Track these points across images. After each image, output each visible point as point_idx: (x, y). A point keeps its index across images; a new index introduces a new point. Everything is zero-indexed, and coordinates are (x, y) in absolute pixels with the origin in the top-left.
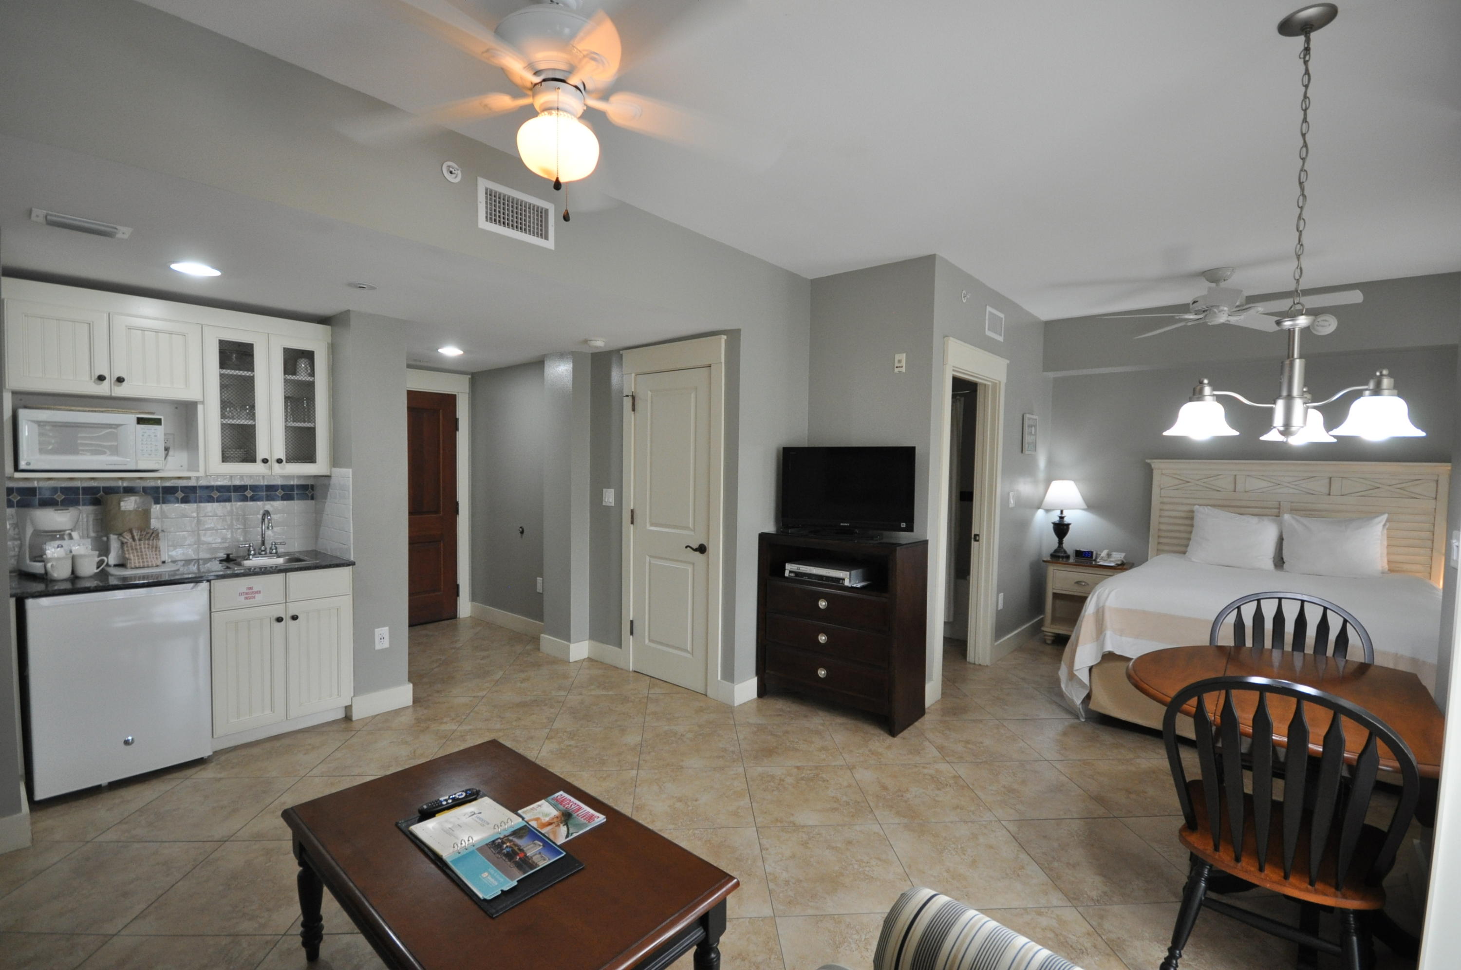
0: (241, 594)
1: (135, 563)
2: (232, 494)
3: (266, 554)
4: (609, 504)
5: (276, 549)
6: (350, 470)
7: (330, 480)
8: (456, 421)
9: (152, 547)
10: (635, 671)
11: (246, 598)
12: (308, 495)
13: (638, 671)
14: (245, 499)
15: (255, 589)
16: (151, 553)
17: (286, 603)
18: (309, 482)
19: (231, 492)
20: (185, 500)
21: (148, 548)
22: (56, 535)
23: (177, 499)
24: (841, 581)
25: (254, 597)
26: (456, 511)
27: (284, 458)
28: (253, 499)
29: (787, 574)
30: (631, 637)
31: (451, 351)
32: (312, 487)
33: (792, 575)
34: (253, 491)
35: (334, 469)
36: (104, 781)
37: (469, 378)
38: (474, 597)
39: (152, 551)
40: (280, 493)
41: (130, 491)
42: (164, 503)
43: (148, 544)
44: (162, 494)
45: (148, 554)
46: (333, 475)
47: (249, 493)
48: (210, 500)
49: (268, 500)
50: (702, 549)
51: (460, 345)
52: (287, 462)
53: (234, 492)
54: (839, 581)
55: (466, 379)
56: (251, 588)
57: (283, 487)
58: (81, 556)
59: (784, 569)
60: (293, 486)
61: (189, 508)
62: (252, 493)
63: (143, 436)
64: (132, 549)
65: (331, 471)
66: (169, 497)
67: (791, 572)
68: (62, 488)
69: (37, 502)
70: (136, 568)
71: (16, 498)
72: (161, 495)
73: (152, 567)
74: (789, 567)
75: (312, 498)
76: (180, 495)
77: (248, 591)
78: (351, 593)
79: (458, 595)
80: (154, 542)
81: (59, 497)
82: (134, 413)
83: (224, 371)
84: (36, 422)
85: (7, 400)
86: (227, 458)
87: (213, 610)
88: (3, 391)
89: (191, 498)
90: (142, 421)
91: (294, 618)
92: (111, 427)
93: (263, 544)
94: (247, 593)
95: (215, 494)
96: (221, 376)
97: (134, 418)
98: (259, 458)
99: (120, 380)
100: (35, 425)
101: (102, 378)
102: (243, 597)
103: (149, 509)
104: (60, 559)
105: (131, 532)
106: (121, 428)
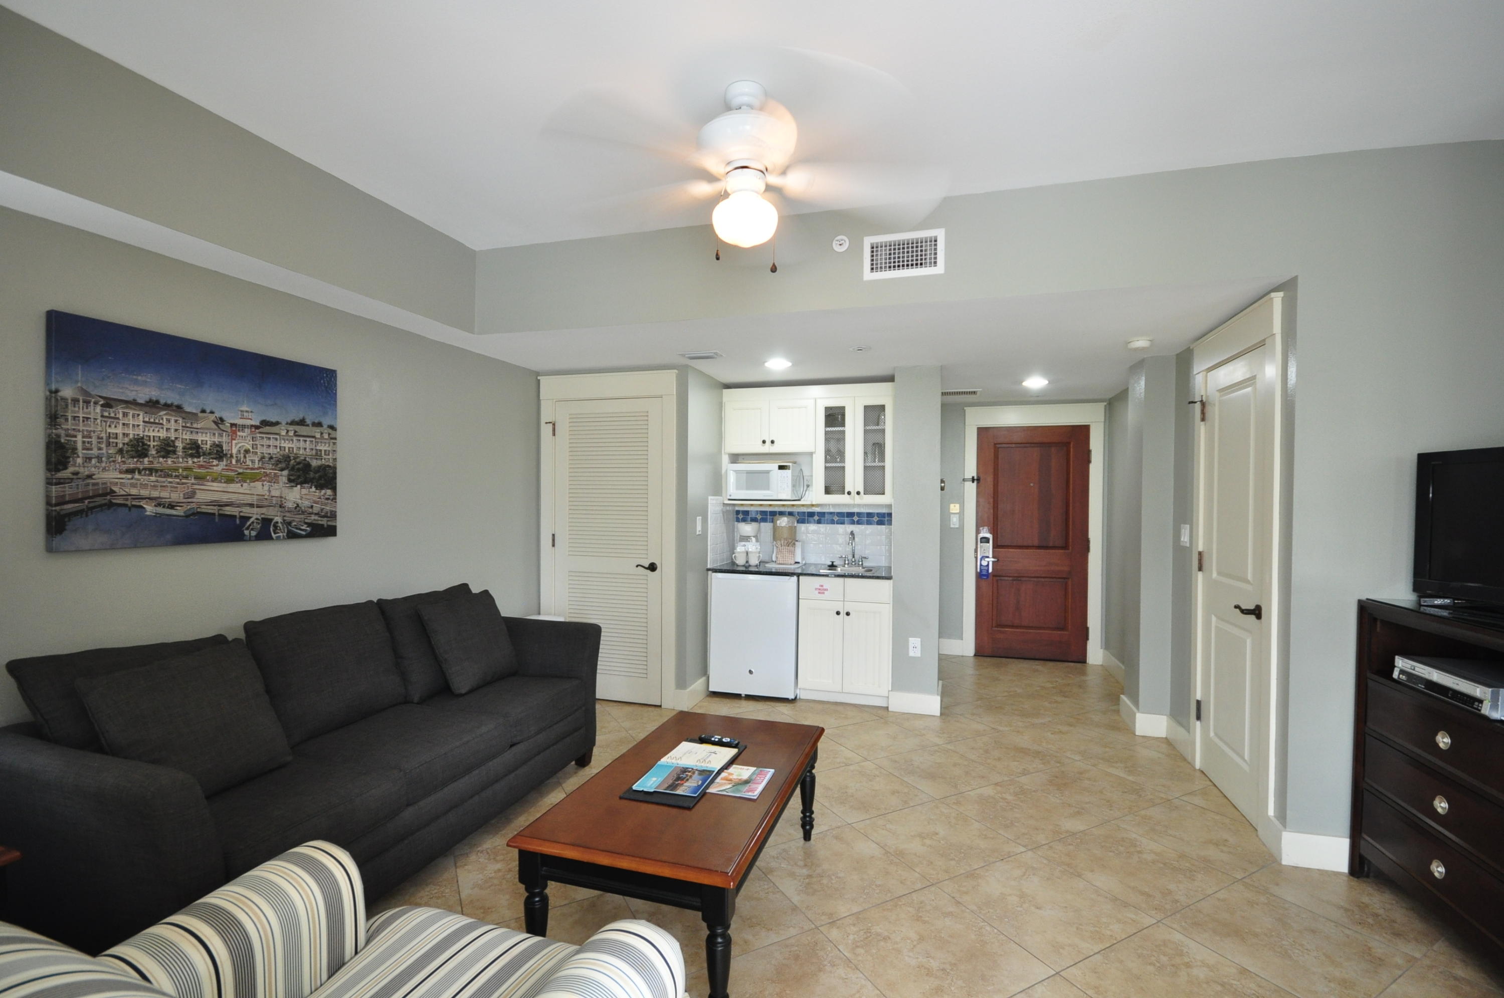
0: (816, 589)
1: (780, 560)
3: (855, 564)
4: (1184, 544)
5: (862, 561)
8: (1088, 452)
9: (791, 551)
10: (1202, 772)
11: (819, 593)
13: (1205, 773)
14: (853, 523)
15: (824, 587)
16: (789, 555)
17: (844, 601)
19: (844, 517)
20: (819, 522)
21: (788, 552)
22: (746, 539)
23: (815, 520)
24: (1476, 703)
25: (823, 593)
26: (1087, 549)
27: (862, 492)
28: (859, 523)
29: (1396, 674)
30: (1198, 723)
31: (1036, 383)
33: (1403, 677)
34: (859, 517)
36: (743, 693)
37: (1105, 406)
38: (1107, 645)
40: (876, 519)
41: (782, 514)
42: (808, 523)
43: (788, 549)
44: (804, 517)
45: (787, 555)
47: (856, 518)
48: (833, 522)
49: (868, 524)
50: (1257, 612)
51: (1045, 373)
52: (864, 494)
53: (847, 517)
54: (1473, 704)
55: (1101, 407)
56: (822, 586)
58: (751, 552)
59: (1393, 666)
60: (884, 514)
61: (822, 528)
63: (781, 477)
64: (780, 551)
66: (811, 519)
67: (1402, 672)
68: (760, 511)
69: (749, 519)
70: (780, 564)
71: (741, 516)
73: (788, 564)
74: (1401, 663)
76: (816, 518)
78: (891, 602)
79: (1087, 639)
80: (791, 548)
81: (759, 517)
82: (777, 463)
83: (829, 429)
84: (735, 471)
85: (725, 459)
86: (828, 491)
87: (800, 597)
88: (721, 454)
89: (822, 521)
90: (781, 468)
91: (848, 614)
92: (768, 472)
93: (854, 557)
94: (819, 589)
95: (836, 518)
96: (826, 433)
97: (776, 466)
98: (846, 492)
99: (773, 442)
100: (734, 473)
101: (764, 442)
102: (817, 591)
103: (796, 527)
104: (743, 552)
105: (781, 541)
106: (771, 473)
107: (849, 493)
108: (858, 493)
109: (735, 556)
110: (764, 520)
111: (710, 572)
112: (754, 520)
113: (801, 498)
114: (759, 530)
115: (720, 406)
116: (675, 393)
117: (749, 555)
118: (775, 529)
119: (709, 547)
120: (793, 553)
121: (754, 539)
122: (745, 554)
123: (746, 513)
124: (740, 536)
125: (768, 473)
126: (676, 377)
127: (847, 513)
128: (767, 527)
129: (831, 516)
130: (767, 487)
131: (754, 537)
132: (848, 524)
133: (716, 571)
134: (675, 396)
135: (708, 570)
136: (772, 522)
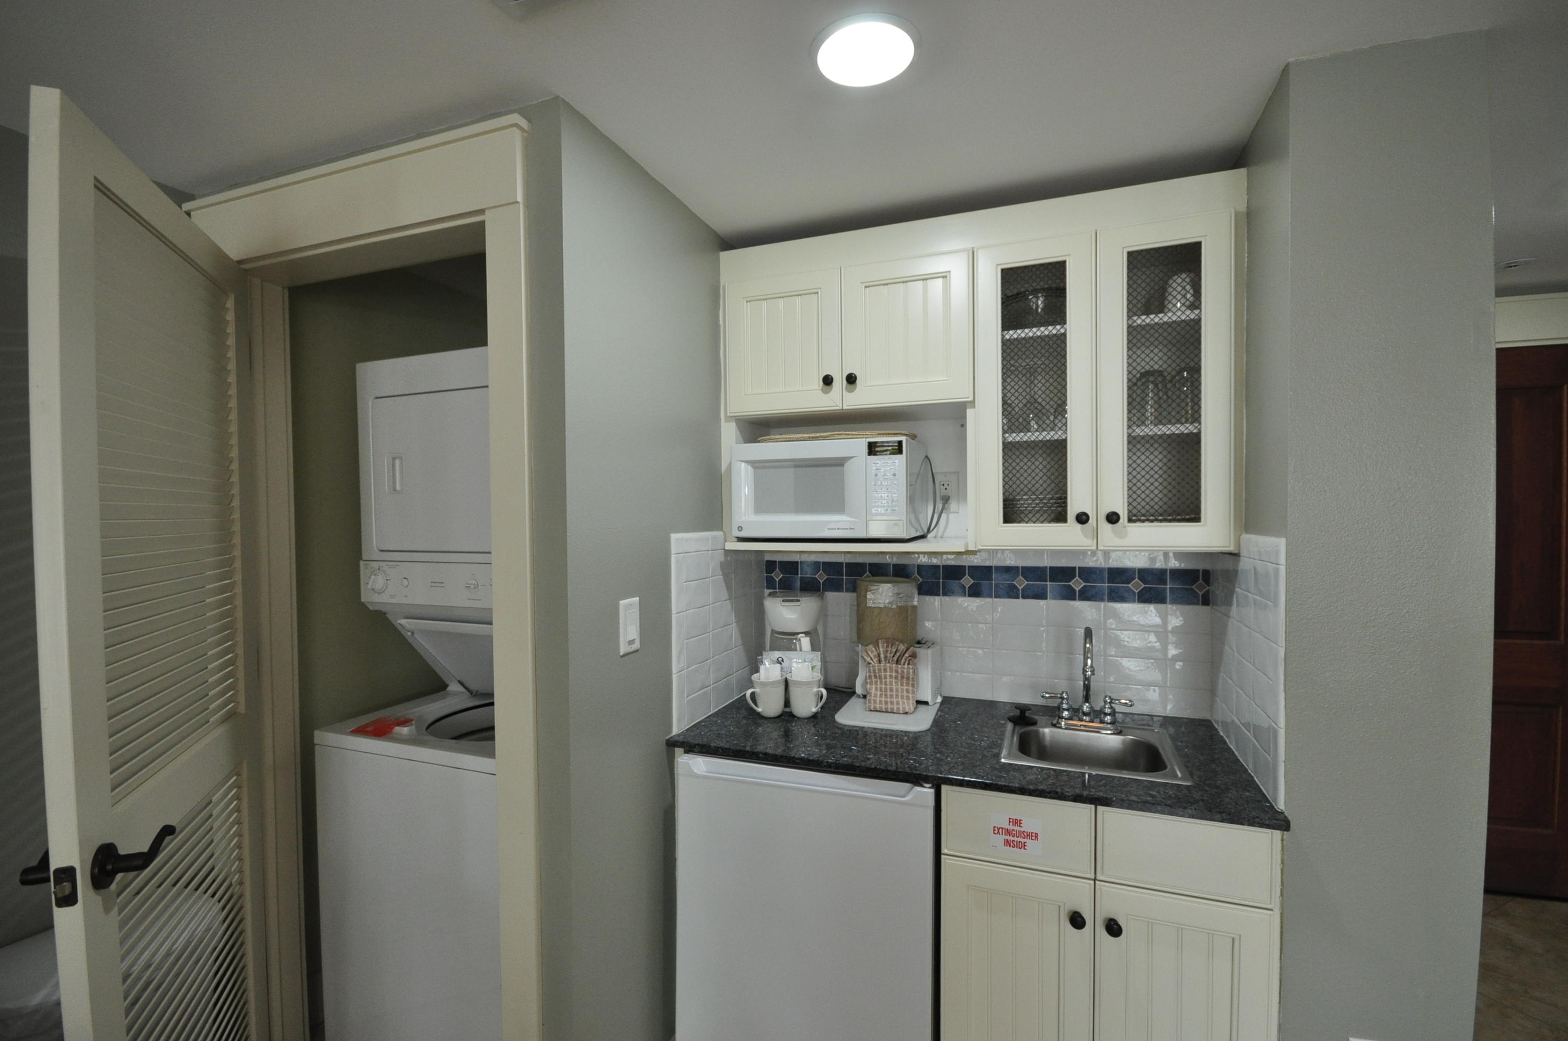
0: (997, 830)
1: (875, 702)
2: (1048, 583)
6: (1281, 543)
7: (1238, 562)
9: (902, 677)
11: (1007, 843)
12: (1195, 595)
14: (1070, 595)
15: (1025, 827)
16: (899, 687)
17: (1095, 880)
18: (1200, 566)
20: (975, 592)
21: (896, 678)
22: (782, 642)
25: (1023, 846)
27: (1122, 512)
28: (1085, 595)
32: (1207, 576)
35: (1245, 537)
39: (902, 685)
40: (1136, 586)
42: (945, 594)
43: (897, 672)
44: (943, 579)
45: (894, 687)
46: (1244, 553)
47: (1077, 584)
48: (1012, 593)
49: (1112, 598)
52: (1130, 520)
53: (1051, 580)
56: (1017, 822)
57: (1144, 574)
58: (797, 681)
60: (1163, 572)
62: (1084, 584)
63: (876, 475)
64: (875, 677)
65: (1238, 544)
66: (953, 584)
70: (876, 711)
71: (778, 576)
72: (941, 581)
73: (898, 713)
75: (1206, 601)
76: (967, 581)
77: (1011, 827)
78: (1276, 904)
80: (905, 668)
81: (821, 577)
82: (866, 436)
83: (1012, 334)
84: (754, 464)
85: (729, 433)
86: (1011, 514)
87: (944, 850)
88: (719, 420)
89: (984, 589)
90: (872, 449)
91: (1114, 928)
92: (839, 463)
93: (1087, 699)
94: (1008, 832)
95: (1021, 583)
96: (1007, 345)
97: (861, 444)
98: (1072, 512)
99: (851, 379)
100: (750, 468)
101: (828, 381)
102: (1002, 838)
103: (914, 607)
104: (773, 684)
105: (876, 645)
106: (848, 465)
107: (1082, 518)
108: (1113, 518)
109: (753, 695)
110: (834, 585)
111: (678, 751)
112: (810, 587)
113: (929, 531)
114: (823, 614)
115: (715, 295)
116: (520, 198)
117: (792, 689)
118: (861, 613)
119: (675, 677)
120: (912, 681)
121: (805, 642)
122: (783, 687)
123: (790, 567)
124: (772, 630)
125: (842, 465)
126: (526, 147)
127: (1052, 569)
128: (840, 601)
129: (1005, 576)
130: (837, 504)
131: (807, 634)
132: (1054, 598)
133: (691, 748)
134: (521, 206)
135: (672, 744)
136: (854, 589)
